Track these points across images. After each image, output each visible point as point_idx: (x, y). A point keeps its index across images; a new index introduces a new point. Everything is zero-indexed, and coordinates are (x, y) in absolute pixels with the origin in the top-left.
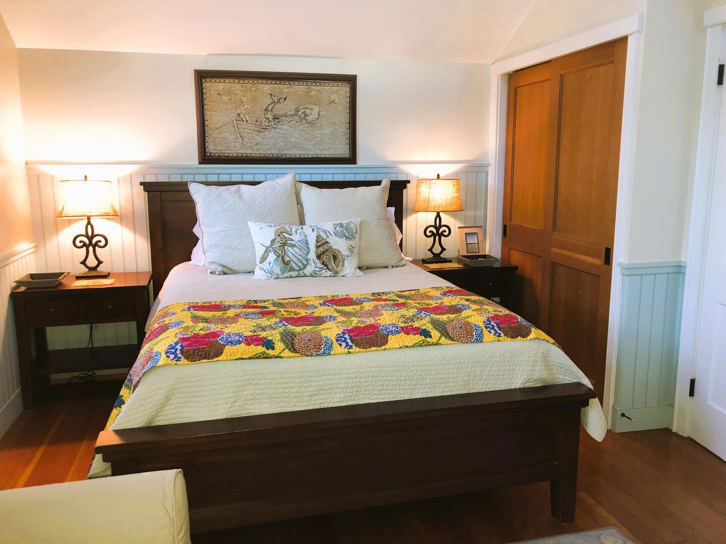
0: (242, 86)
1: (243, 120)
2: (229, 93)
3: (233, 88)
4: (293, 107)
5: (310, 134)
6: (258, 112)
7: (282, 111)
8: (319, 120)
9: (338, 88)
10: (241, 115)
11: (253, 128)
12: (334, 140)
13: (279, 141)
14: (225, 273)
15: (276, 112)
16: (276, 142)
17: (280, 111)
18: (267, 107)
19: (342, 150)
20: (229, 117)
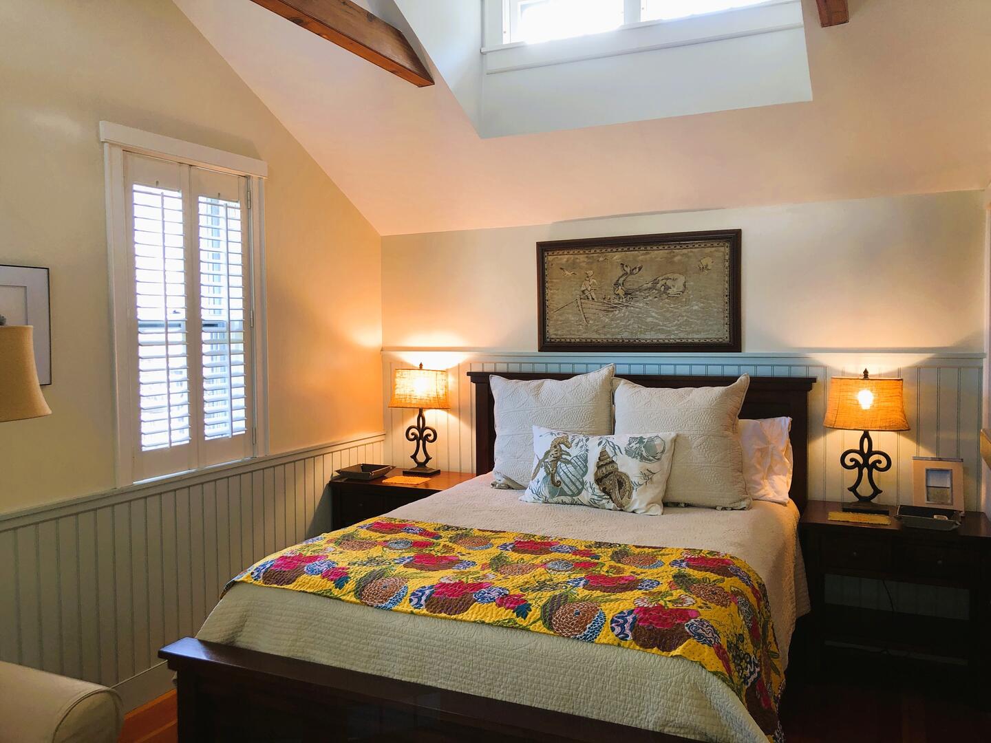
0: (587, 257)
1: (588, 298)
2: (573, 265)
3: (578, 260)
4: (650, 278)
5: (672, 312)
6: (606, 287)
7: (636, 284)
8: (685, 293)
9: (713, 249)
10: (586, 292)
11: (600, 308)
12: (706, 319)
13: (631, 322)
14: (509, 488)
15: (628, 286)
16: (628, 324)
17: (633, 285)
18: (618, 281)
19: (720, 333)
20: (572, 295)
